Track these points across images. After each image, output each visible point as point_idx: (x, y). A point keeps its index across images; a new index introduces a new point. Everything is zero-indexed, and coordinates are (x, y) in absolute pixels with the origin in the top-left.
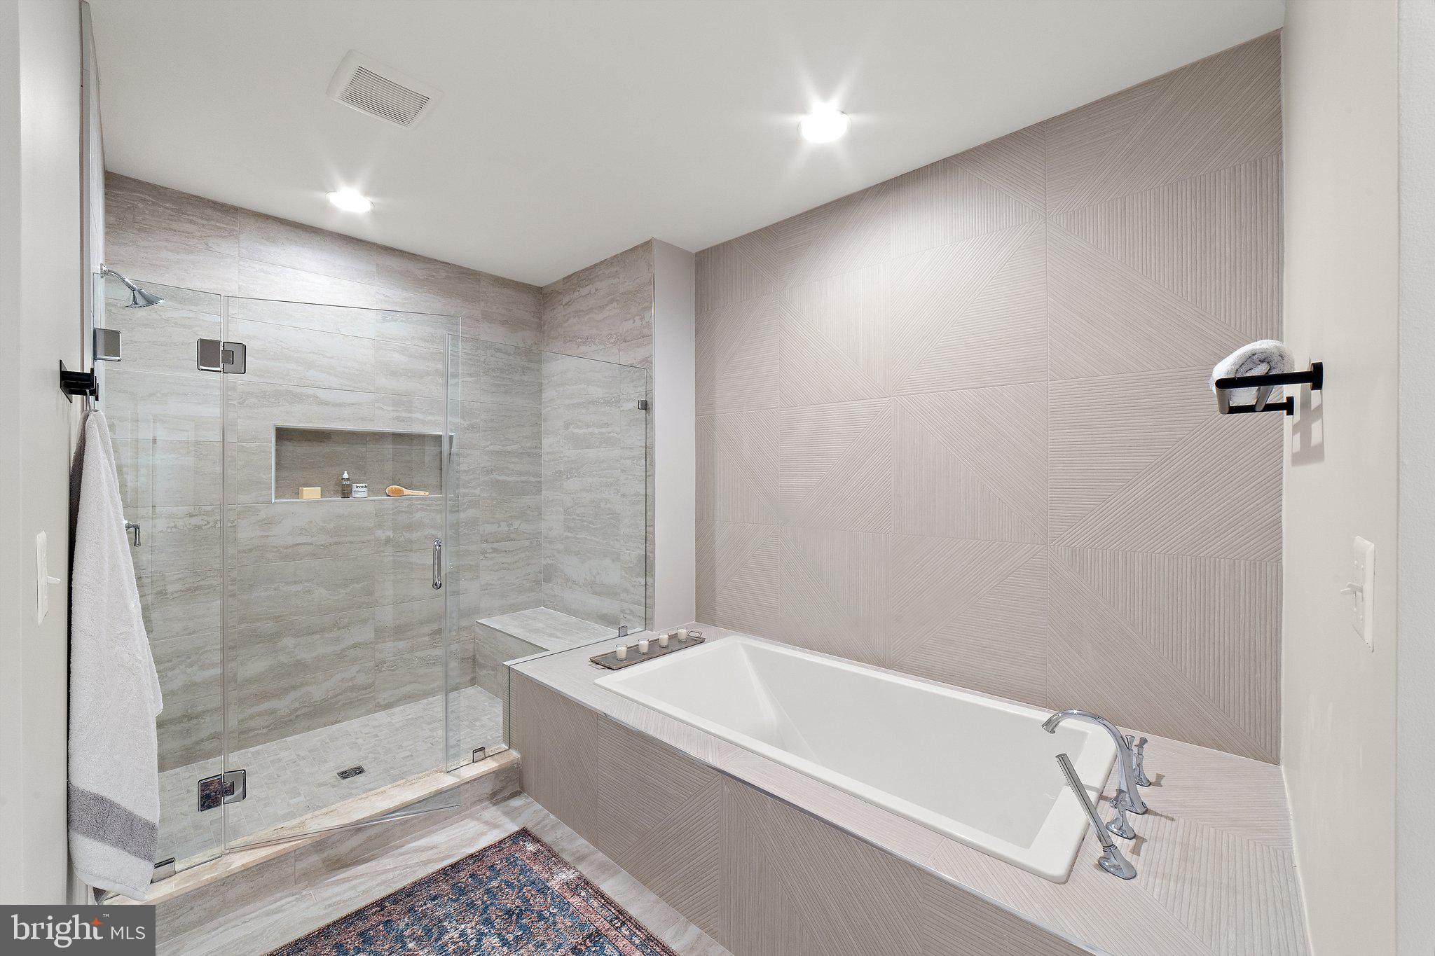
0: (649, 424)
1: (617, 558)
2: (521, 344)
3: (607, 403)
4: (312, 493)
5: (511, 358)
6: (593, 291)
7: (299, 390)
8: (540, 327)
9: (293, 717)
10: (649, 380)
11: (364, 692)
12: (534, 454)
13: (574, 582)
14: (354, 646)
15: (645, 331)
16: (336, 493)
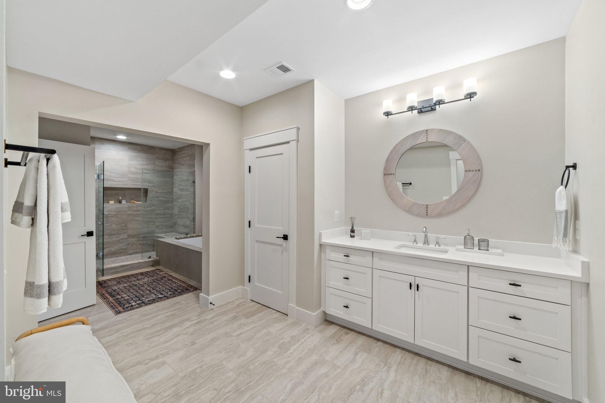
0: (194, 186)
1: (189, 219)
2: (167, 165)
3: (187, 181)
4: (112, 202)
5: (165, 168)
6: (184, 153)
7: (109, 178)
8: (173, 160)
9: (107, 254)
10: (194, 176)
11: (124, 250)
12: (171, 193)
13: (180, 225)
14: (122, 239)
15: (194, 164)
16: (118, 202)
